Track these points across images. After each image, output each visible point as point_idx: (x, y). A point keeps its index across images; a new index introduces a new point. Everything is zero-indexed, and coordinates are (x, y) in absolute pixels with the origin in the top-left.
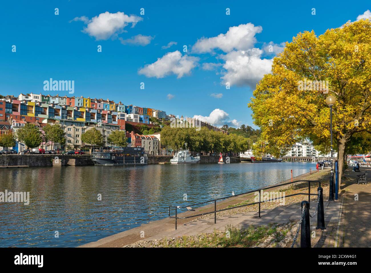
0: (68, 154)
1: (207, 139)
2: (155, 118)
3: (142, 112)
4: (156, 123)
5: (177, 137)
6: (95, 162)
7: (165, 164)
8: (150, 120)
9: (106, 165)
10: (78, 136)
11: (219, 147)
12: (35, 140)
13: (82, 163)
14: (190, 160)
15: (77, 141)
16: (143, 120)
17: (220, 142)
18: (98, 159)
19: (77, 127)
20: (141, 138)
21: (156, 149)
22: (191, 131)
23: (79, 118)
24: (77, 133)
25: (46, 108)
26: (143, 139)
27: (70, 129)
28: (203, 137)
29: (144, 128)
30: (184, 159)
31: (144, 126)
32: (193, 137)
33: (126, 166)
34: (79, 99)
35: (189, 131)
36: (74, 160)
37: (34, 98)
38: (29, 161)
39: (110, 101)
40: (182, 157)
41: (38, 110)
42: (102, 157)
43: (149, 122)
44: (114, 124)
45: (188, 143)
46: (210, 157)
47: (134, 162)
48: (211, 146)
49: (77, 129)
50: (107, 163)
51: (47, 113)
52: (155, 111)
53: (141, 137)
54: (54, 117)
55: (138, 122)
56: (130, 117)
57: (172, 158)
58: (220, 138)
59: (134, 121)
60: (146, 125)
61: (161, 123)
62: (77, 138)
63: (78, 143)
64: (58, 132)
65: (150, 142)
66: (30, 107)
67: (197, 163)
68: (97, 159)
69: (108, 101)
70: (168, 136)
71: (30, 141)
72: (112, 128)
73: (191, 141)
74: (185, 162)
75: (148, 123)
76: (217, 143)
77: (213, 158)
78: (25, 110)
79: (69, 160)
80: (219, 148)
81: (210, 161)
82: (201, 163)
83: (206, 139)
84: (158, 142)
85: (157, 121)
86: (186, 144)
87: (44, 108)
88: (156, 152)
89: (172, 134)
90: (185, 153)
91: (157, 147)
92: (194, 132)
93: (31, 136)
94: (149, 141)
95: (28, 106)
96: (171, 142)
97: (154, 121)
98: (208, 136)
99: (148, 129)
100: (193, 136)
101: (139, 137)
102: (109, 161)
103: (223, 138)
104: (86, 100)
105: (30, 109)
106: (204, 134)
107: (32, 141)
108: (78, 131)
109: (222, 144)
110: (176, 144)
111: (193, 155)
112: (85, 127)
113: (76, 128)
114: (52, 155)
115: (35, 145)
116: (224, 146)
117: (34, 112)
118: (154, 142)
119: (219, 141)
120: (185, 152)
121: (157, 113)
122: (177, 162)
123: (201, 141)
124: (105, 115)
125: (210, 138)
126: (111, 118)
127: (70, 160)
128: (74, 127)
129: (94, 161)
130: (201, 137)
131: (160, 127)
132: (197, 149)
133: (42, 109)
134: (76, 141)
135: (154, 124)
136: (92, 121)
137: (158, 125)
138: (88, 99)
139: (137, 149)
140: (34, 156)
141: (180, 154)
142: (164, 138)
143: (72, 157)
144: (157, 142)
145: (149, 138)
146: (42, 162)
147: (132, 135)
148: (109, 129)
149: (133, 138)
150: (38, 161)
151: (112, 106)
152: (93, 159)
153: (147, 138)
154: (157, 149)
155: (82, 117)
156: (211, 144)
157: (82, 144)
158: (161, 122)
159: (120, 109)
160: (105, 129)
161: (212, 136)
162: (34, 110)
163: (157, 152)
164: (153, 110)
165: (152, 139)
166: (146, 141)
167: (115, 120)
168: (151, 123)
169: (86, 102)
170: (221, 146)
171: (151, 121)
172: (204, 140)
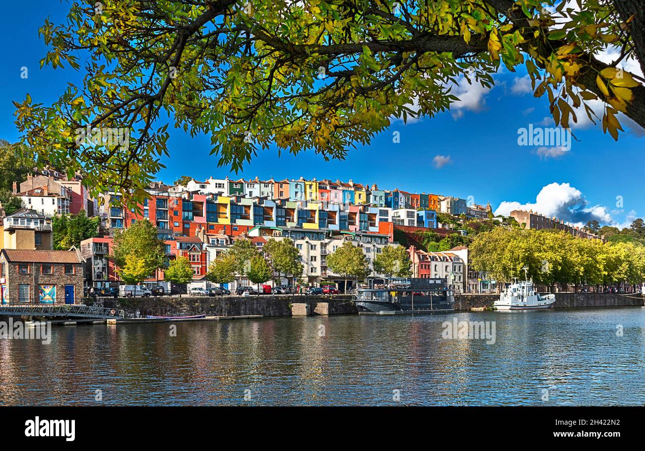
0: (312, 293)
1: (568, 257)
2: (448, 215)
3: (419, 203)
4: (451, 225)
5: (507, 254)
6: (362, 307)
7: (485, 310)
8: (439, 220)
9: (381, 313)
10: (314, 258)
11: (594, 272)
12: (264, 269)
13: (336, 310)
14: (535, 303)
15: (314, 269)
16: (424, 220)
17: (597, 262)
18: (368, 302)
19: (313, 242)
20: (429, 260)
21: (460, 280)
22: (535, 242)
23: (307, 222)
24: (313, 253)
25: (249, 207)
26: (433, 260)
27: (301, 245)
28: (560, 252)
29: (429, 237)
30: (522, 301)
31: (430, 233)
32: (540, 254)
33: (416, 314)
34: (298, 184)
35: (531, 241)
36: (326, 305)
37: (216, 187)
38: (257, 307)
39: (354, 185)
40: (519, 296)
41: (234, 212)
42: (374, 298)
43: (437, 225)
44: (372, 232)
45: (530, 267)
46: (575, 295)
47: (429, 307)
48: (577, 273)
49: (312, 246)
50: (383, 310)
51: (252, 217)
52: (444, 200)
53: (430, 257)
54: (263, 223)
55: (416, 225)
56: (399, 217)
57: (498, 298)
58: (597, 253)
59: (406, 224)
60: (433, 232)
61: (460, 225)
62: (313, 263)
63: (315, 272)
64: (290, 252)
65: (446, 267)
66: (221, 207)
67: (549, 308)
68: (364, 302)
69: (351, 184)
70: (488, 253)
71: (256, 271)
72: (375, 241)
73: (535, 263)
74: (525, 306)
75: (435, 227)
76: (591, 265)
77: (581, 298)
78: (213, 213)
79: (317, 304)
80: (594, 275)
81: (575, 304)
82: (557, 307)
83: (566, 258)
84: (462, 265)
85: (452, 223)
86: (526, 269)
87: (245, 206)
88: (459, 286)
89: (495, 250)
90: (523, 287)
91: (460, 277)
92: (542, 242)
93: (256, 263)
94: (445, 264)
95: (219, 204)
96: (494, 266)
97: (445, 222)
98: (570, 250)
99: (438, 240)
100: (540, 251)
101: (424, 256)
102: (388, 305)
103: (602, 252)
104: (311, 186)
105: (222, 210)
106: (562, 246)
107: (259, 272)
108: (315, 249)
109: (601, 267)
110: (504, 268)
111: (541, 292)
112: (327, 241)
113: (310, 244)
114: (290, 296)
115: (264, 278)
116: (605, 270)
117: (228, 215)
118: (455, 266)
119: (595, 260)
120: (525, 285)
121: (449, 204)
122: (510, 307)
123: (556, 260)
124: (355, 214)
125: (574, 255)
126: (366, 219)
127: (319, 304)
128: (307, 242)
129: (359, 306)
130: (557, 253)
131: (460, 233)
132: (549, 279)
133: (241, 210)
134: (312, 268)
135: (447, 227)
136: (332, 227)
137: (455, 230)
138: (313, 183)
139: (435, 282)
140: (263, 298)
141: (515, 290)
142: (480, 257)
143: (320, 299)
144: (460, 266)
145: (444, 259)
146: (275, 309)
147: (412, 254)
148: (368, 242)
149: (415, 259)
150: (269, 308)
151: (360, 195)
152: (358, 302)
153: (440, 257)
154: (462, 281)
155: (312, 222)
156: (577, 268)
157: (322, 274)
158: (458, 222)
159: (375, 199)
160: (362, 243)
161: (581, 250)
162: (228, 211)
163: (461, 285)
164: (440, 197)
165: (449, 260)
166: (439, 264)
167: (373, 225)
168: (440, 226)
169: (310, 188)
170: (599, 270)
171: (441, 222)
172: (563, 258)
